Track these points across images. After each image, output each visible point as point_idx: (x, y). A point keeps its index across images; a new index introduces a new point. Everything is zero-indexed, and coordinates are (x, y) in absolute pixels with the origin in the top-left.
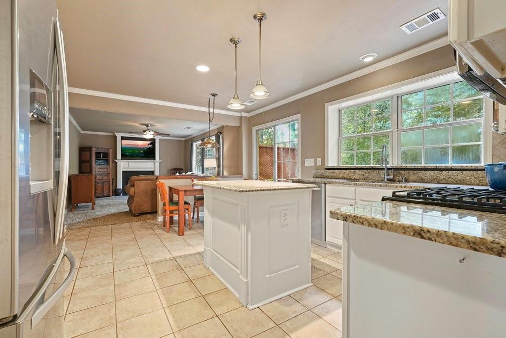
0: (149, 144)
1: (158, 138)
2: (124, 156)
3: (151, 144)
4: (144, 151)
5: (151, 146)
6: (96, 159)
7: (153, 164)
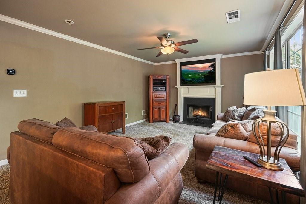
0: (209, 67)
1: (218, 58)
2: (184, 82)
3: (211, 66)
4: (204, 76)
5: (211, 69)
6: (154, 86)
7: (214, 89)
